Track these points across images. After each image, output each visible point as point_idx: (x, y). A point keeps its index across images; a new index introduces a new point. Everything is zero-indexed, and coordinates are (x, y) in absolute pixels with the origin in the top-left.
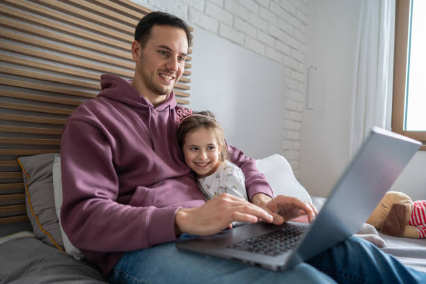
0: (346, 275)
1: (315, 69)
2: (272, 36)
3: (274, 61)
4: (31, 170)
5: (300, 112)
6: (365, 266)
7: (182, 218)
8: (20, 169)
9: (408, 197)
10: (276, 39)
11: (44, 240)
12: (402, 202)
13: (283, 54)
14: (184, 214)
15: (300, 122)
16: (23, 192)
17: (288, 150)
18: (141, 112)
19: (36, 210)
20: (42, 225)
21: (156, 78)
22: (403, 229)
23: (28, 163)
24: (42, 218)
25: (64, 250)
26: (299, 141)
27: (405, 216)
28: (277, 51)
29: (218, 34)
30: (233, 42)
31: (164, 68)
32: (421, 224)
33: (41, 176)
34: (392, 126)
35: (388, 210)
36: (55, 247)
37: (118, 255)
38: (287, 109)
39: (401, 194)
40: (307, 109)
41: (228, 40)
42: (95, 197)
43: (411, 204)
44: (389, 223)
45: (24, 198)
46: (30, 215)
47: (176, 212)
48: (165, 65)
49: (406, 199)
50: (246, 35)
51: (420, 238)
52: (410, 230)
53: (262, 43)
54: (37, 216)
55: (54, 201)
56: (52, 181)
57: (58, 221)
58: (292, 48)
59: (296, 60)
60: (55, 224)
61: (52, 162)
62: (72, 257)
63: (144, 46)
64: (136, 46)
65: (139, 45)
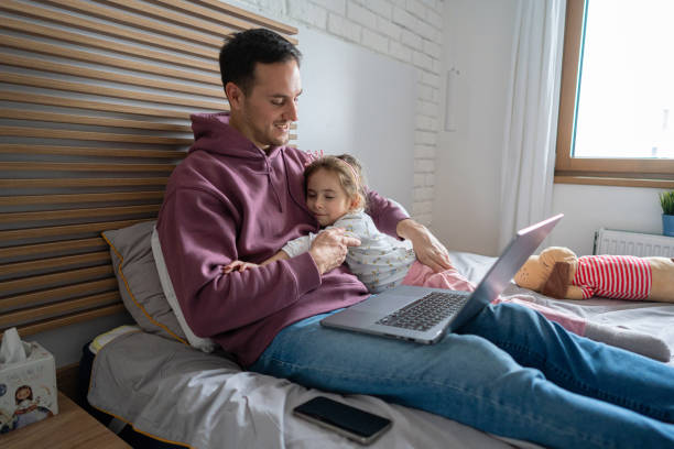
1: (458, 73)
2: (397, 24)
3: (401, 61)
4: (122, 249)
5: (435, 132)
8: (107, 248)
9: (572, 252)
10: (404, 27)
11: (161, 333)
12: (565, 260)
13: (413, 49)
15: (434, 145)
16: (113, 276)
18: (253, 163)
19: (140, 298)
20: (152, 316)
22: (565, 290)
23: (119, 238)
24: (150, 307)
25: (188, 343)
26: (432, 173)
27: (568, 275)
28: (405, 45)
29: (327, 30)
30: (346, 40)
31: (280, 118)
32: (586, 283)
33: (138, 254)
34: (557, 152)
35: (550, 269)
36: (177, 340)
38: (419, 130)
39: (565, 250)
40: (446, 130)
41: (340, 37)
43: (575, 260)
44: (550, 285)
45: (117, 283)
46: (129, 305)
49: (570, 255)
50: (363, 26)
51: (584, 299)
52: (574, 291)
53: (385, 36)
54: (142, 305)
55: (160, 285)
56: (154, 261)
57: (171, 310)
58: (423, 38)
59: (430, 56)
60: (170, 314)
61: (146, 235)
62: (199, 350)
63: (247, 94)
64: (232, 90)
65: (239, 89)
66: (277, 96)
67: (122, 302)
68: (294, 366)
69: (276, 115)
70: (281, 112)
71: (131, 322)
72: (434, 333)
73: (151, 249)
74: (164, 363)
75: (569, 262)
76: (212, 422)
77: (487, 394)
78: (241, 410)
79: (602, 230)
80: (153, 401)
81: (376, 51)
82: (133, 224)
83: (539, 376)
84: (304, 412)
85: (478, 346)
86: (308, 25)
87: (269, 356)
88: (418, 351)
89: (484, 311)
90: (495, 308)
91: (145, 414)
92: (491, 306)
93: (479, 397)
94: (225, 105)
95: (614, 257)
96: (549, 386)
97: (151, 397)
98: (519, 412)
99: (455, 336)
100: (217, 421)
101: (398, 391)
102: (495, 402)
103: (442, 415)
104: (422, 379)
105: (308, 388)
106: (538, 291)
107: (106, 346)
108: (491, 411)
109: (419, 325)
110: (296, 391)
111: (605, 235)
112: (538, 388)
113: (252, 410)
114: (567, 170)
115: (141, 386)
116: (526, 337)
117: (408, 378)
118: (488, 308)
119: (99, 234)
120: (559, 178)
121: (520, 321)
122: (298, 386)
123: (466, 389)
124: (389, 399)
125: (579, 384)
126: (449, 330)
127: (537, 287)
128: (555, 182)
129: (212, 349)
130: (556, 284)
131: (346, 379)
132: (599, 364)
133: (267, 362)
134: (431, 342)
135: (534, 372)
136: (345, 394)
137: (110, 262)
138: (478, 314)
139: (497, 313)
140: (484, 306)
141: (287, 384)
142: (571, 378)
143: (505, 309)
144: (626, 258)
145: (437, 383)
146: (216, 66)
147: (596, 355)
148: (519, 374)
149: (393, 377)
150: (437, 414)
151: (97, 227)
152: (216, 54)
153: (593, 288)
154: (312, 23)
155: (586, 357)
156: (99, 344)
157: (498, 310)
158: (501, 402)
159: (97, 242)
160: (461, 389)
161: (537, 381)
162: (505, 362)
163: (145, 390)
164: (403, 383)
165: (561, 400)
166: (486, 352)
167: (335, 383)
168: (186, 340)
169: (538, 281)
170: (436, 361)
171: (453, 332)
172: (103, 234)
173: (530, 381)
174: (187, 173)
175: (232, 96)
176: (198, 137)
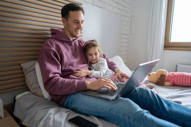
0: (142, 101)
1: (134, 16)
2: (116, 2)
3: (117, 13)
4: (26, 69)
5: (128, 35)
8: (22, 69)
9: (166, 71)
10: (118, 3)
11: (36, 94)
12: (164, 73)
13: (121, 10)
14: (89, 83)
15: (128, 39)
17: (123, 51)
19: (31, 83)
20: (34, 89)
21: (74, 32)
22: (164, 83)
23: (25, 65)
24: (34, 86)
25: (44, 97)
26: (127, 47)
27: (165, 78)
28: (118, 9)
29: (93, 4)
30: (99, 7)
31: (77, 28)
32: (171, 81)
33: (31, 70)
34: (165, 40)
35: (159, 76)
36: (41, 97)
38: (122, 34)
39: (164, 70)
40: (131, 34)
41: (97, 6)
43: (167, 74)
45: (25, 79)
46: (28, 85)
47: (86, 82)
48: (77, 27)
49: (166, 72)
50: (105, 3)
51: (170, 86)
52: (167, 83)
53: (112, 6)
54: (31, 85)
55: (37, 79)
56: (36, 72)
57: (40, 87)
58: (124, 7)
59: (126, 12)
60: (39, 88)
61: (33, 65)
62: (47, 100)
63: (67, 20)
64: (63, 20)
65: (65, 20)
66: (75, 20)
67: (26, 85)
68: (73, 105)
69: (75, 26)
70: (77, 26)
71: (29, 90)
73: (35, 69)
74: (35, 103)
75: (165, 74)
76: (43, 123)
77: (129, 118)
78: (52, 120)
79: (179, 64)
80: (29, 115)
81: (109, 11)
82: (28, 62)
83: (147, 113)
84: (72, 121)
85: (127, 102)
86: (87, 3)
87: (66, 102)
88: (109, 103)
89: (134, 90)
90: (137, 89)
91: (25, 120)
92: (136, 88)
93: (127, 119)
94: (63, 27)
95: (180, 73)
96: (150, 116)
97: (28, 114)
98: (139, 125)
99: (122, 98)
102: (132, 121)
104: (109, 112)
106: (155, 83)
107: (20, 98)
108: (130, 124)
109: (111, 94)
110: (72, 113)
111: (179, 66)
112: (146, 117)
113: (55, 120)
114: (168, 46)
115: (27, 110)
116: (147, 99)
117: (105, 111)
118: (135, 89)
119: (19, 65)
120: (165, 48)
121: (145, 93)
122: (73, 112)
123: (123, 116)
125: (163, 114)
126: (119, 96)
127: (155, 82)
128: (164, 50)
129: (51, 99)
130: (161, 81)
131: (87, 111)
132: (170, 108)
133: (65, 104)
134: (113, 100)
135: (145, 111)
136: (87, 115)
137: (23, 73)
138: (131, 91)
139: (138, 91)
140: (134, 88)
141: (70, 111)
142: (160, 112)
143: (140, 89)
144: (184, 73)
145: (114, 113)
146: (60, 15)
147: (169, 105)
148: (140, 112)
149: (101, 110)
150: (114, 123)
151: (19, 62)
152: (60, 12)
153: (173, 83)
154: (88, 2)
155: (166, 105)
156: (18, 97)
157: (138, 90)
158: (133, 121)
159: (18, 67)
160: (121, 116)
161: (146, 114)
162: (136, 107)
163: (27, 112)
164: (104, 113)
167: (84, 112)
168: (43, 96)
169: (155, 80)
170: (114, 106)
171: (121, 97)
172: (21, 64)
173: (143, 114)
174: (48, 45)
175: (64, 22)
176: (52, 35)
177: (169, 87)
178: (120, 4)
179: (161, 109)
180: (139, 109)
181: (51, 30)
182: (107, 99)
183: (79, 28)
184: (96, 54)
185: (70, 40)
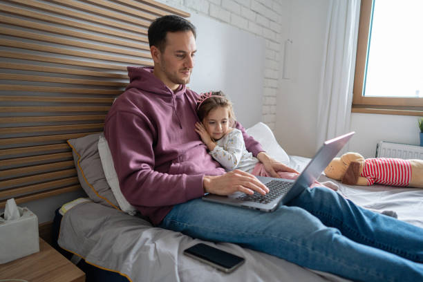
0: (321, 213)
1: (291, 42)
2: (254, 11)
3: (256, 34)
4: (80, 150)
5: (277, 79)
6: (333, 207)
7: (208, 183)
8: (70, 150)
9: (361, 156)
10: (257, 13)
11: (104, 203)
12: (357, 160)
13: (263, 26)
14: (208, 180)
15: (277, 88)
16: (74, 167)
17: (266, 114)
19: (90, 181)
20: (98, 192)
22: (356, 179)
23: (78, 143)
24: (97, 186)
25: (120, 209)
26: (275, 105)
27: (358, 170)
28: (258, 24)
29: (209, 15)
30: (221, 21)
32: (370, 176)
33: (89, 154)
34: (353, 92)
35: (347, 167)
36: (113, 208)
37: (170, 208)
38: (266, 78)
39: (357, 154)
40: (283, 78)
41: (217, 19)
42: (142, 169)
43: (363, 161)
44: (347, 176)
45: (76, 171)
46: (84, 185)
47: (203, 178)
48: (184, 65)
49: (360, 158)
50: (232, 12)
51: (368, 185)
52: (362, 180)
53: (245, 18)
54: (92, 185)
55: (103, 173)
56: (99, 158)
57: (110, 188)
58: (270, 20)
59: (274, 31)
60: (109, 192)
61: (95, 142)
62: (127, 214)
63: (162, 51)
64: (154, 51)
65: (157, 50)
66: (180, 52)
67: (79, 183)
68: (185, 224)
69: (179, 64)
70: (182, 62)
71: (85, 196)
72: (272, 205)
73: (97, 151)
74: (105, 221)
75: (360, 162)
76: (133, 258)
77: (304, 243)
78: (152, 251)
79: (381, 142)
80: (98, 244)
81: (240, 29)
82: (86, 135)
83: (337, 233)
84: (190, 252)
85: (299, 213)
86: (197, 12)
87: (169, 219)
88: (262, 216)
89: (305, 192)
90: (311, 190)
91: (92, 252)
92: (309, 189)
93: (299, 245)
95: (388, 159)
96: (343, 239)
97: (96, 242)
98: (324, 255)
99: (285, 207)
100: (137, 257)
101: (250, 241)
102: (309, 249)
103: (276, 256)
104: (264, 233)
105: (194, 238)
106: (339, 181)
107: (70, 210)
108: (307, 254)
109: (263, 200)
110: (186, 240)
111: (383, 145)
112: (336, 240)
113: (158, 250)
114: (360, 104)
115: (91, 235)
116: (330, 209)
117: (256, 233)
118: (307, 191)
119: (65, 142)
120: (355, 109)
121: (327, 198)
122: (187, 237)
123: (291, 240)
124: (244, 246)
125: (363, 237)
126: (281, 203)
127: (339, 177)
128: (352, 112)
129: (135, 213)
130: (351, 176)
131: (217, 233)
132: (376, 226)
133: (168, 222)
134: (270, 211)
135: (334, 230)
136: (216, 242)
137: (72, 159)
139: (313, 194)
140: (304, 189)
141: (181, 235)
142: (358, 234)
143: (317, 190)
144: (396, 159)
145: (273, 236)
147: (374, 220)
148: (326, 231)
149: (247, 232)
150: (273, 255)
151: (64, 137)
153: (375, 179)
154: (198, 9)
155: (368, 221)
156: (65, 209)
157: (313, 191)
158: (313, 249)
159: (64, 146)
160: (288, 240)
161: (336, 236)
162: (317, 224)
163: (93, 238)
164: (253, 236)
165: (350, 248)
166: (304, 218)
167: (209, 236)
168: (119, 207)
169: (339, 173)
170: (273, 222)
171: (284, 204)
172: (68, 141)
173: (331, 236)
174: (125, 101)
175: (154, 55)
176: (132, 80)
177: (366, 187)
178: (262, 15)
179: (359, 228)
180: (322, 227)
181: (130, 70)
182: (258, 210)
183: (187, 67)
184: (223, 122)
185: (169, 91)
